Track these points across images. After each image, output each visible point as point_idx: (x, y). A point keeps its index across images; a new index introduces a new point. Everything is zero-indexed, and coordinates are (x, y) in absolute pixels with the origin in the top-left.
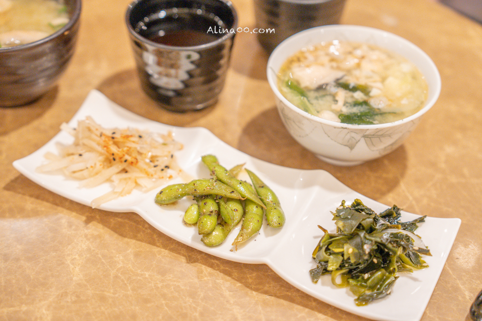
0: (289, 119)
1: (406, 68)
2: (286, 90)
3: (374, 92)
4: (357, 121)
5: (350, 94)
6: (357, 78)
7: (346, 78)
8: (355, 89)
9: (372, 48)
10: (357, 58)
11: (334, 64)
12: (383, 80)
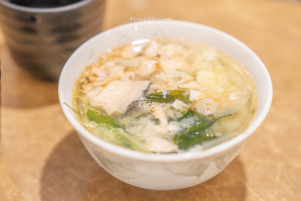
0: (110, 162)
1: (210, 55)
2: (92, 125)
3: (194, 96)
4: (196, 139)
5: (168, 105)
6: (166, 83)
7: (153, 86)
8: (170, 98)
9: (163, 42)
10: (152, 59)
11: (132, 74)
12: (194, 77)
